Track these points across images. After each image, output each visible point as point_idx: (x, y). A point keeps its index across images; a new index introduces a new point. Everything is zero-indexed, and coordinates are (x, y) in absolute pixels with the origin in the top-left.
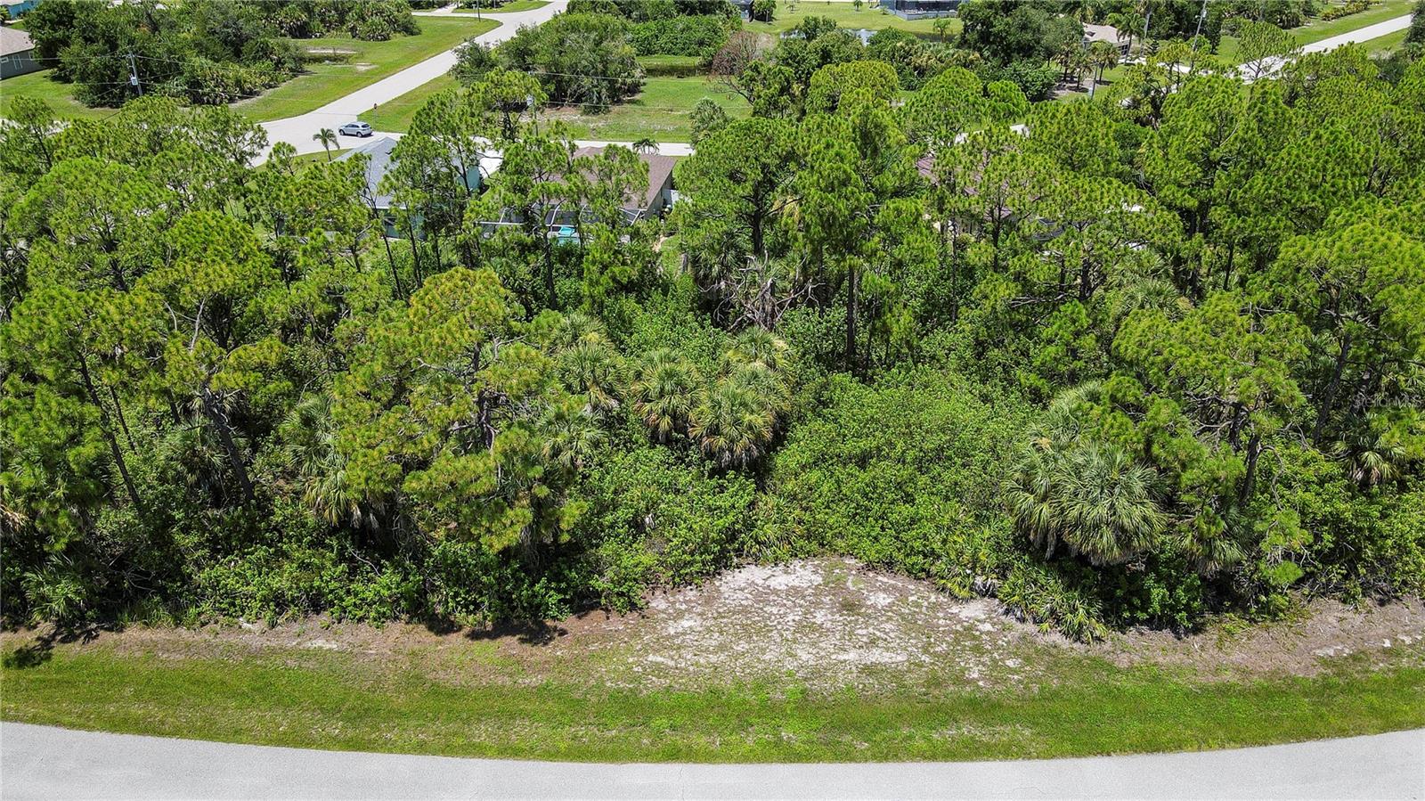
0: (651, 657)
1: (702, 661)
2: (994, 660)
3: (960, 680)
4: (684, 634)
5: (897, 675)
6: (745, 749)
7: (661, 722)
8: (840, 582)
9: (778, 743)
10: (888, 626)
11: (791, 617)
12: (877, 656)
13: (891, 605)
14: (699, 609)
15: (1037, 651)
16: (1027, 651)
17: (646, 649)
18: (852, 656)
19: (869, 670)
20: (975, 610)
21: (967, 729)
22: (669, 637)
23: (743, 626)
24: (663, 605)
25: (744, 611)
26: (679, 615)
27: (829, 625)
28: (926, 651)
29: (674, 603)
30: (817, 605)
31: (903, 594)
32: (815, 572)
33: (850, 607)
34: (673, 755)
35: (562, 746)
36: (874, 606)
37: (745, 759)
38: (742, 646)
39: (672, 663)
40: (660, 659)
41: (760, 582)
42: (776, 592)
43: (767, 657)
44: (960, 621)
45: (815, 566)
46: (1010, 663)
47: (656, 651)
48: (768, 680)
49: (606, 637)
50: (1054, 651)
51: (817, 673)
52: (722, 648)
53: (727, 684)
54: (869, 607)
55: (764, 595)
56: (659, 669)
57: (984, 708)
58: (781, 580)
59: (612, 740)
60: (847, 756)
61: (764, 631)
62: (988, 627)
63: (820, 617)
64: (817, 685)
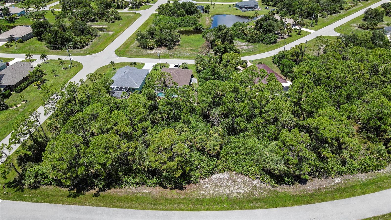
0: (202, 192)
1: (210, 193)
2: (259, 191)
3: (253, 195)
4: (207, 188)
5: (243, 194)
6: (219, 208)
7: (205, 204)
8: (233, 177)
9: (224, 207)
10: (241, 185)
11: (224, 184)
12: (240, 191)
13: (242, 181)
14: (209, 183)
15: (266, 189)
16: (265, 189)
17: (200, 191)
18: (235, 191)
19: (238, 193)
20: (256, 182)
21: (254, 204)
22: (204, 188)
23: (216, 186)
24: (202, 182)
25: (216, 183)
26: (205, 184)
27: (231, 185)
28: (248, 190)
29: (204, 182)
30: (229, 181)
31: (244, 179)
32: (228, 175)
33: (234, 182)
34: (207, 210)
35: (189, 209)
36: (239, 181)
37: (219, 210)
38: (217, 190)
39: (205, 193)
40: (203, 192)
41: (219, 177)
42: (222, 179)
43: (221, 192)
44: (253, 184)
45: (228, 173)
46: (261, 192)
47: (202, 191)
48: (221, 196)
49: (193, 189)
50: (269, 189)
51: (229, 194)
52: (213, 190)
53: (215, 197)
54: (238, 182)
55: (220, 180)
56: (203, 194)
57: (257, 200)
58: (222, 177)
59: (197, 207)
60: (235, 209)
61: (220, 187)
62: (258, 185)
63: (229, 184)
64: (230, 196)
